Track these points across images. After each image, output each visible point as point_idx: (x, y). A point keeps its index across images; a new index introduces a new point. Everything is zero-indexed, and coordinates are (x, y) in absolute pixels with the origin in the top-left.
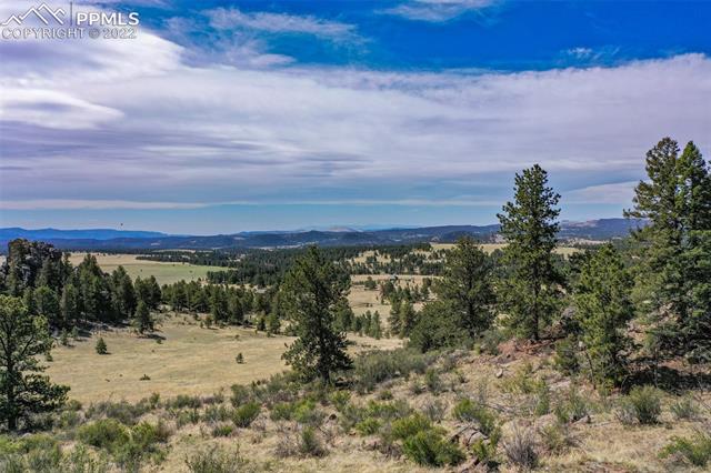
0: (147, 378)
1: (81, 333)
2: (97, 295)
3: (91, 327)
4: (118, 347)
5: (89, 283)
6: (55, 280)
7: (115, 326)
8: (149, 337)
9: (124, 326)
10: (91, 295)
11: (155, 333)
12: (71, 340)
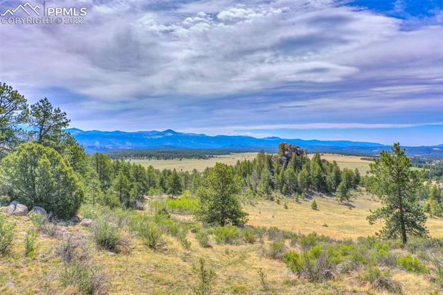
0: (326, 226)
1: (307, 196)
2: (319, 177)
3: (313, 194)
4: (325, 207)
5: (315, 169)
6: (298, 166)
7: (327, 195)
8: (345, 204)
9: (332, 196)
10: (315, 176)
11: (350, 203)
12: (300, 199)
